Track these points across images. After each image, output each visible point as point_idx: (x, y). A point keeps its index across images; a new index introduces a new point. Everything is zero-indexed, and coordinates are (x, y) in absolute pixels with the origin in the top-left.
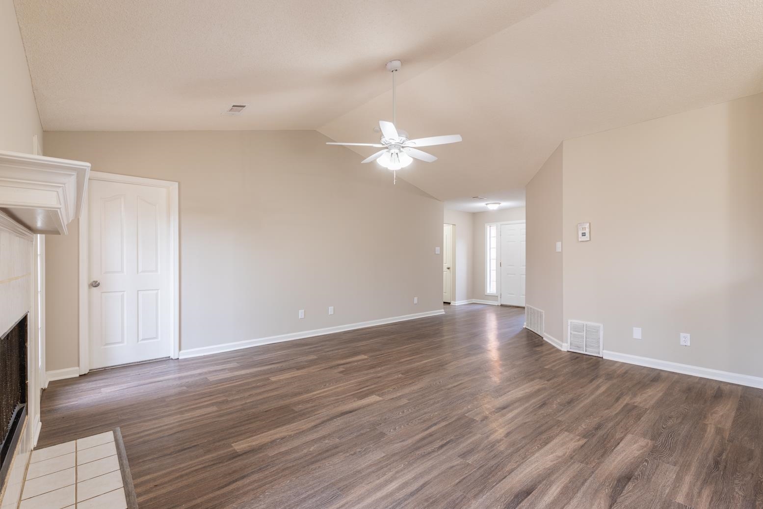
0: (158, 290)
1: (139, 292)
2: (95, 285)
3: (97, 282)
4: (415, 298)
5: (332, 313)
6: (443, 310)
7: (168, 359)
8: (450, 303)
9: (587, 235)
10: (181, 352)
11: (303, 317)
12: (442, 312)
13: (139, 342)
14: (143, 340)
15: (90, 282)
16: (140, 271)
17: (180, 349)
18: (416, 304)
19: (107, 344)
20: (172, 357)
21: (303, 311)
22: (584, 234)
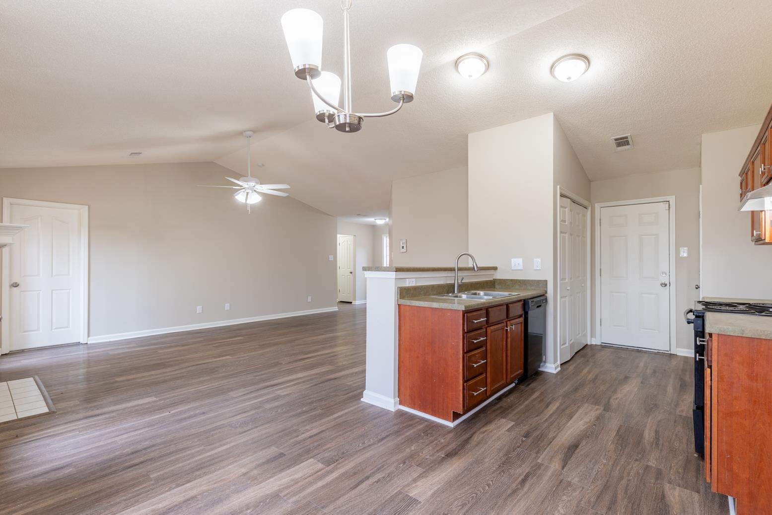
0: (70, 289)
1: (54, 291)
2: (16, 285)
3: (16, 283)
4: (309, 297)
5: (229, 309)
6: (337, 307)
7: (78, 344)
8: (351, 303)
9: (405, 247)
10: (89, 338)
11: (201, 312)
12: (336, 309)
13: (53, 330)
14: (56, 328)
15: (11, 284)
16: (54, 274)
17: (89, 336)
18: (309, 302)
19: (25, 332)
20: (82, 342)
21: (201, 307)
22: (403, 247)
